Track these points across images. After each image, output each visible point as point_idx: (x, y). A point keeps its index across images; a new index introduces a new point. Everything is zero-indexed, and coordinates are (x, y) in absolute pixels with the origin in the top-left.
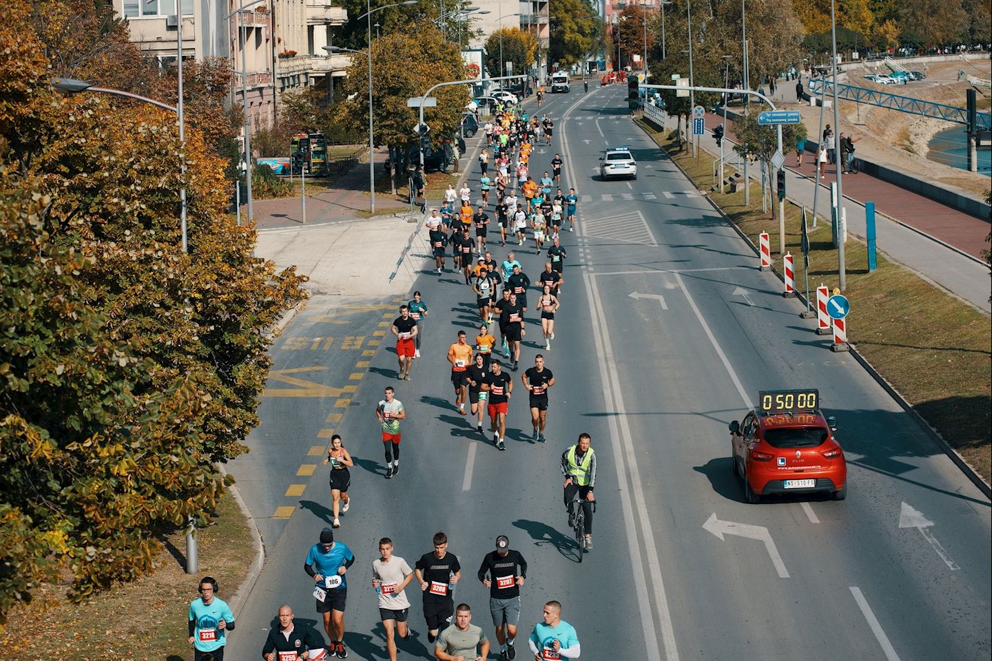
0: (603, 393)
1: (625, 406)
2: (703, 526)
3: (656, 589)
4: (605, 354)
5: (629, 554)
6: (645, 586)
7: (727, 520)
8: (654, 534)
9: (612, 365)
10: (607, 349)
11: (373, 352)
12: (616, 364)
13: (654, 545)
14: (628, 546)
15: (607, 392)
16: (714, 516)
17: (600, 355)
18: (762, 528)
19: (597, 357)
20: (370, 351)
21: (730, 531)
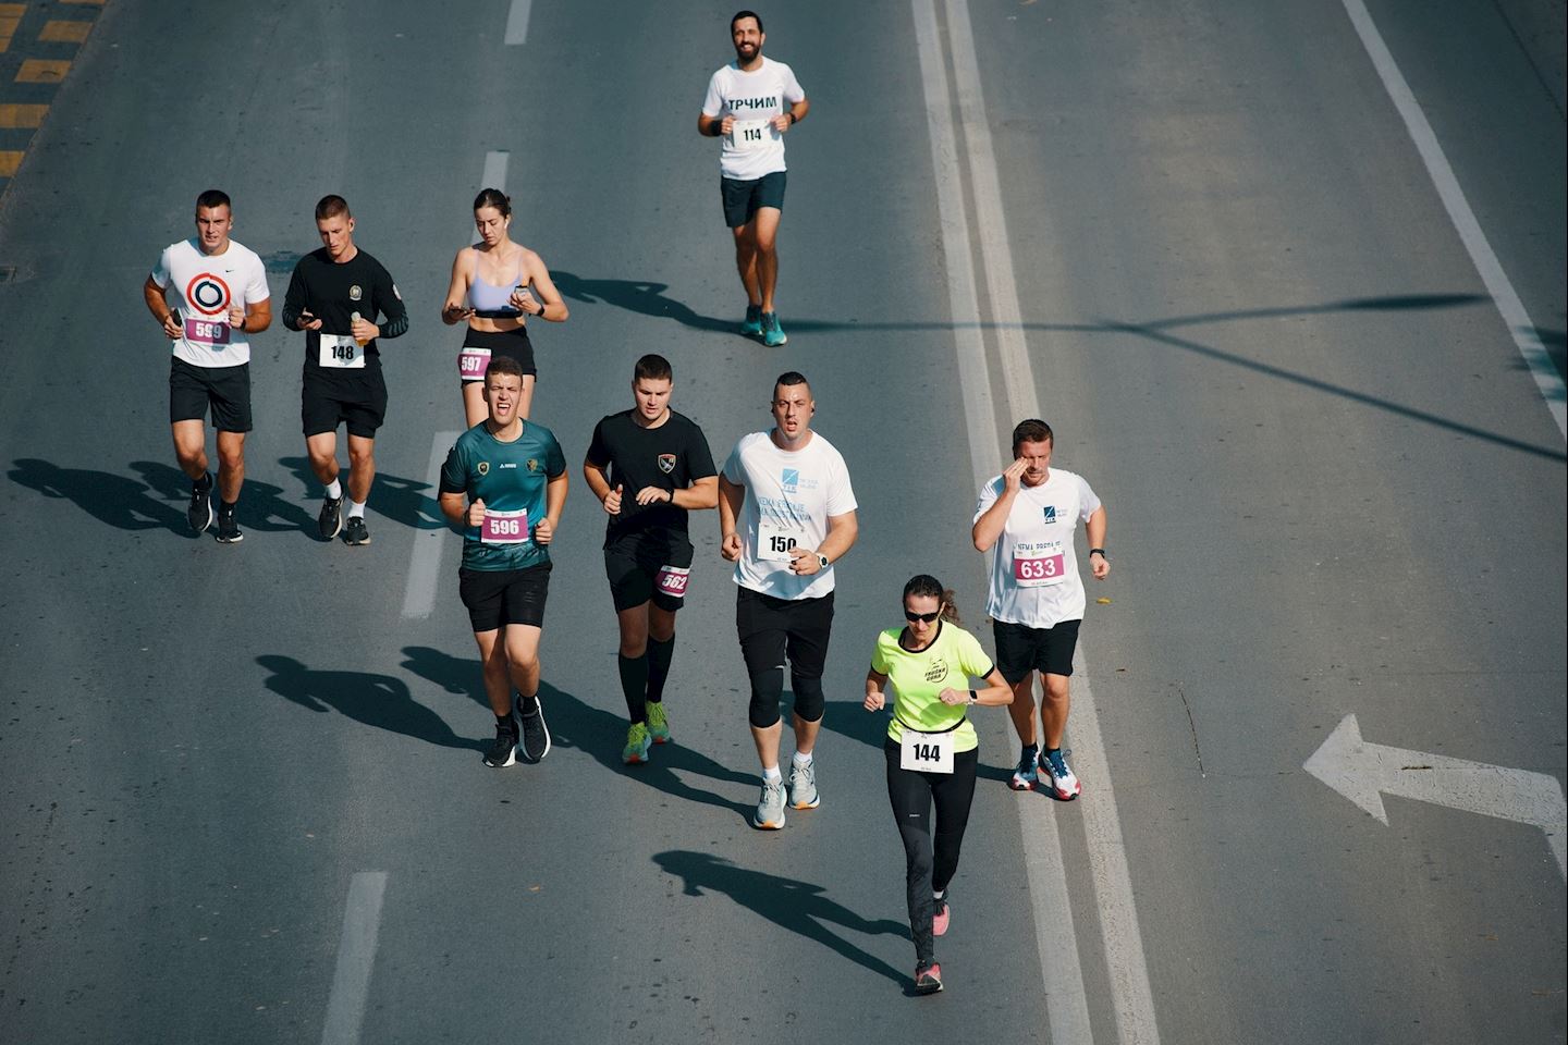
0: (939, 247)
1: (1025, 296)
2: (1309, 766)
3: (1121, 1006)
4: (954, 94)
5: (1023, 870)
6: (1082, 995)
7: (1398, 744)
8: (1118, 791)
9: (978, 137)
10: (960, 75)
11: (62, 68)
12: (994, 131)
13: (1116, 833)
14: (1020, 835)
15: (956, 243)
16: (1350, 727)
17: (936, 95)
18: (1536, 777)
19: (922, 109)
20: (54, 65)
21: (1413, 788)
